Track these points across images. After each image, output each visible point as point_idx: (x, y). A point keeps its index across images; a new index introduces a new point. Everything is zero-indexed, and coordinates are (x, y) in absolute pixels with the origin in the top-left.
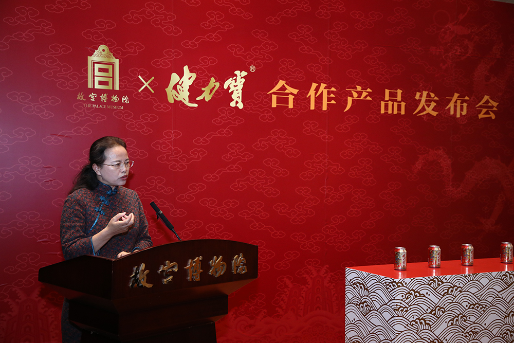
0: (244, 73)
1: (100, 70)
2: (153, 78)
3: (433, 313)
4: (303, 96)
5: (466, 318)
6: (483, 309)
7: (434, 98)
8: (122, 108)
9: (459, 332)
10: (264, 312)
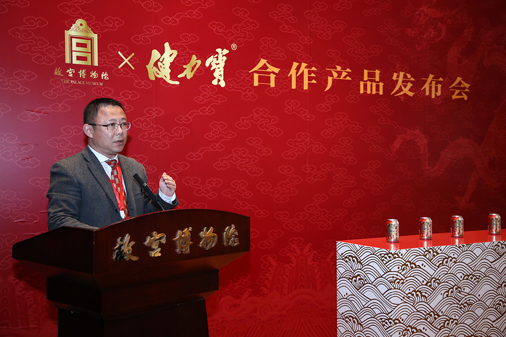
0: (226, 51)
1: (78, 45)
2: (133, 54)
3: (428, 285)
4: (284, 75)
5: (461, 289)
6: (477, 280)
7: (410, 79)
8: (101, 84)
9: (454, 303)
10: (249, 292)
